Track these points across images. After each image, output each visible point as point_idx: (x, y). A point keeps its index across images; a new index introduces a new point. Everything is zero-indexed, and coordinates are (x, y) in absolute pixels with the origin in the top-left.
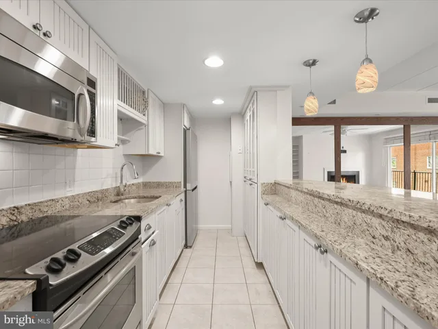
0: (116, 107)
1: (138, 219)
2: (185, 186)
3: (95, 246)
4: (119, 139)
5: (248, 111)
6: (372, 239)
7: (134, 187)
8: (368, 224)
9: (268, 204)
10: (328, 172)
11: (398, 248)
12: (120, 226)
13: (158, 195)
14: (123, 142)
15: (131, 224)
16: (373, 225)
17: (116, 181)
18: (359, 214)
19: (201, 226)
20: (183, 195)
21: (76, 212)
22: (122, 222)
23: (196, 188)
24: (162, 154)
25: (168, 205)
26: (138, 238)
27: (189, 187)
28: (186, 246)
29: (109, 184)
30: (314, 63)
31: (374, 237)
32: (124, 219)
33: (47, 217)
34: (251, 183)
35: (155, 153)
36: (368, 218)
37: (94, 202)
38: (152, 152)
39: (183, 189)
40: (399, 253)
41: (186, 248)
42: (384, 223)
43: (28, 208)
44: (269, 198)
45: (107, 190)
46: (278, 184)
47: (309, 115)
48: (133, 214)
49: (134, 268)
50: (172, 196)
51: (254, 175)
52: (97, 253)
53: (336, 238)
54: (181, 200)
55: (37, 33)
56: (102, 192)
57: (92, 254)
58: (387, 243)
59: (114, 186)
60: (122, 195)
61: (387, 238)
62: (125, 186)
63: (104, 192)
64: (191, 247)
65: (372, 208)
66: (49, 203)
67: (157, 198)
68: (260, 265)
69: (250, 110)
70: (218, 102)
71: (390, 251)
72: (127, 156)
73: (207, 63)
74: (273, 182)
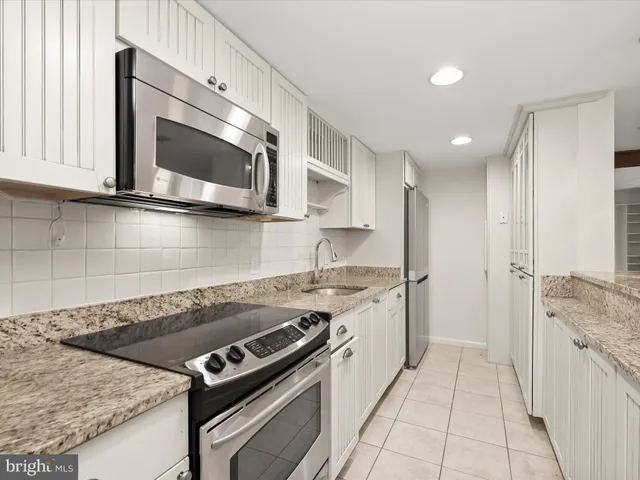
0: (306, 166)
1: (327, 317)
2: (406, 275)
3: (265, 346)
4: (309, 207)
7: (334, 273)
9: (553, 315)
12: (301, 325)
13: (364, 286)
14: (320, 212)
15: (316, 323)
17: (311, 263)
19: (434, 338)
20: (404, 287)
21: (260, 301)
22: (304, 319)
23: (426, 278)
24: (372, 228)
25: (376, 301)
26: (325, 344)
27: (412, 276)
28: (407, 365)
29: (302, 267)
32: (307, 316)
33: (230, 303)
34: (522, 274)
35: (362, 227)
37: (283, 290)
38: (358, 224)
39: (402, 278)
41: (408, 368)
43: (211, 291)
44: (557, 305)
45: (298, 275)
46: (579, 279)
48: (320, 310)
49: (318, 385)
50: (383, 288)
51: (527, 261)
52: (265, 356)
54: (399, 296)
55: (212, 88)
56: (292, 277)
57: (259, 357)
59: (307, 270)
60: (317, 282)
62: (322, 271)
63: (294, 278)
64: (415, 368)
66: (233, 287)
67: (361, 289)
68: (538, 423)
69: (521, 148)
70: (461, 140)
72: (325, 230)
73: (435, 80)
74: (567, 274)
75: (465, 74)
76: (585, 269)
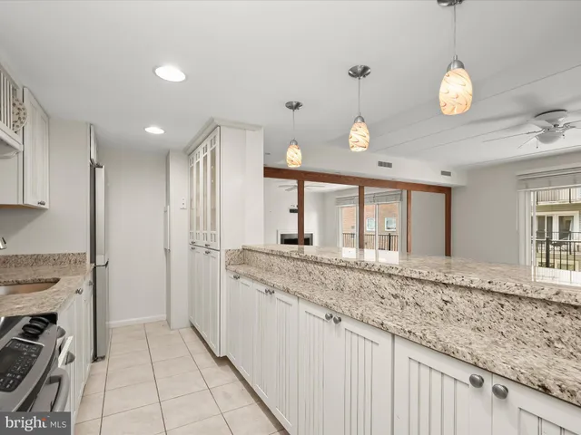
1: (52, 318)
2: (93, 260)
3: (2, 376)
5: (200, 149)
6: (381, 300)
8: (376, 286)
9: (239, 277)
10: (282, 235)
11: (407, 303)
12: (24, 335)
16: (382, 286)
18: (366, 276)
20: (92, 274)
22: (27, 327)
23: (108, 261)
24: (46, 206)
25: (79, 292)
28: (95, 358)
30: (298, 105)
31: (383, 298)
34: (207, 250)
35: (35, 204)
36: (377, 279)
40: (408, 307)
41: (95, 360)
42: (393, 282)
46: (249, 250)
47: (292, 166)
50: (81, 277)
52: (14, 387)
53: (349, 305)
54: (90, 283)
58: (396, 302)
61: (396, 296)
64: (103, 358)
65: (382, 269)
67: (54, 282)
68: (224, 361)
69: (205, 149)
70: (154, 130)
71: (399, 308)
73: (160, 72)
74: (241, 248)
75: (187, 77)
76: (250, 243)
